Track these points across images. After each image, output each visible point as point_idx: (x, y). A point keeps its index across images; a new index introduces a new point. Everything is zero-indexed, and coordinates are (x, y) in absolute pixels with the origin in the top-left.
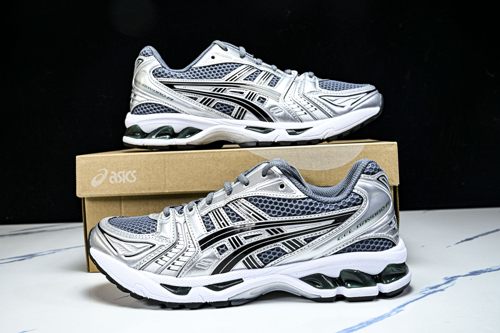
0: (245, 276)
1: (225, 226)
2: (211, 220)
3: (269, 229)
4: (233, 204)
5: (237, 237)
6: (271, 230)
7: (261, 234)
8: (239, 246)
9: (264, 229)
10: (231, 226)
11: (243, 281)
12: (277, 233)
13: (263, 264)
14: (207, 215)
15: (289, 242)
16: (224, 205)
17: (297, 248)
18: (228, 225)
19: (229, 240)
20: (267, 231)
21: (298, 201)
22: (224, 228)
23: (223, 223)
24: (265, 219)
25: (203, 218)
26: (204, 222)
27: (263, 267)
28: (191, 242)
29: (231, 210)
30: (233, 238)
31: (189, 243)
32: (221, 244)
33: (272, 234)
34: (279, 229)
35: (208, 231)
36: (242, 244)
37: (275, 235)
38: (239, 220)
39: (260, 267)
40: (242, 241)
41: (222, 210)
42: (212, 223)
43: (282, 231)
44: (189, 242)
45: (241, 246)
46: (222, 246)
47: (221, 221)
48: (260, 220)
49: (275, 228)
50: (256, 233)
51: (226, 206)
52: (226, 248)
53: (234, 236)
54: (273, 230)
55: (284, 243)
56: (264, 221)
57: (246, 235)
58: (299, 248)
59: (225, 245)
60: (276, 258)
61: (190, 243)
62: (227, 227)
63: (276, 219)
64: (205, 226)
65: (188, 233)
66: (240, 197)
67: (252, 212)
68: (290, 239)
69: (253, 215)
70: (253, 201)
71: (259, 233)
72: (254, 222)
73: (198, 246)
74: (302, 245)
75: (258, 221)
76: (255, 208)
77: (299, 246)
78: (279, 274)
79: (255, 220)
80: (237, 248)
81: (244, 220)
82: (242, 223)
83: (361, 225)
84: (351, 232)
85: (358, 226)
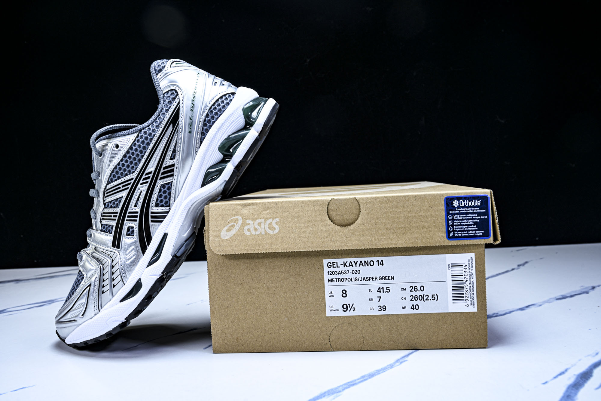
0: (165, 229)
1: (116, 216)
2: (106, 225)
3: (141, 182)
5: (129, 213)
7: (141, 191)
9: (139, 186)
10: (119, 211)
11: (167, 234)
12: (148, 178)
13: (168, 208)
15: (163, 173)
16: (103, 206)
18: (117, 213)
19: (128, 220)
20: (142, 184)
21: (136, 142)
23: (114, 216)
24: (132, 179)
25: (102, 230)
26: (104, 231)
27: (170, 209)
30: (129, 216)
31: (109, 255)
32: (126, 230)
33: (147, 182)
34: (147, 174)
35: (111, 232)
36: (137, 212)
37: (149, 180)
38: (120, 201)
39: (168, 212)
40: (136, 210)
43: (150, 173)
44: (108, 255)
45: (138, 215)
46: (128, 230)
48: (129, 184)
49: (144, 176)
50: (138, 194)
52: (132, 227)
53: (128, 214)
54: (144, 179)
55: (161, 179)
56: (132, 181)
57: (134, 204)
58: (173, 169)
59: (129, 227)
60: (170, 194)
61: (109, 254)
62: (118, 215)
63: (139, 170)
64: (107, 232)
65: (102, 250)
67: (121, 186)
68: (162, 171)
69: (123, 186)
70: (114, 179)
71: (139, 191)
72: (128, 190)
73: (115, 250)
74: (173, 165)
75: (130, 186)
76: (120, 181)
77: (172, 168)
78: (184, 201)
79: (127, 188)
80: (138, 219)
81: (122, 197)
82: (123, 200)
83: (193, 107)
84: (191, 118)
85: (192, 110)
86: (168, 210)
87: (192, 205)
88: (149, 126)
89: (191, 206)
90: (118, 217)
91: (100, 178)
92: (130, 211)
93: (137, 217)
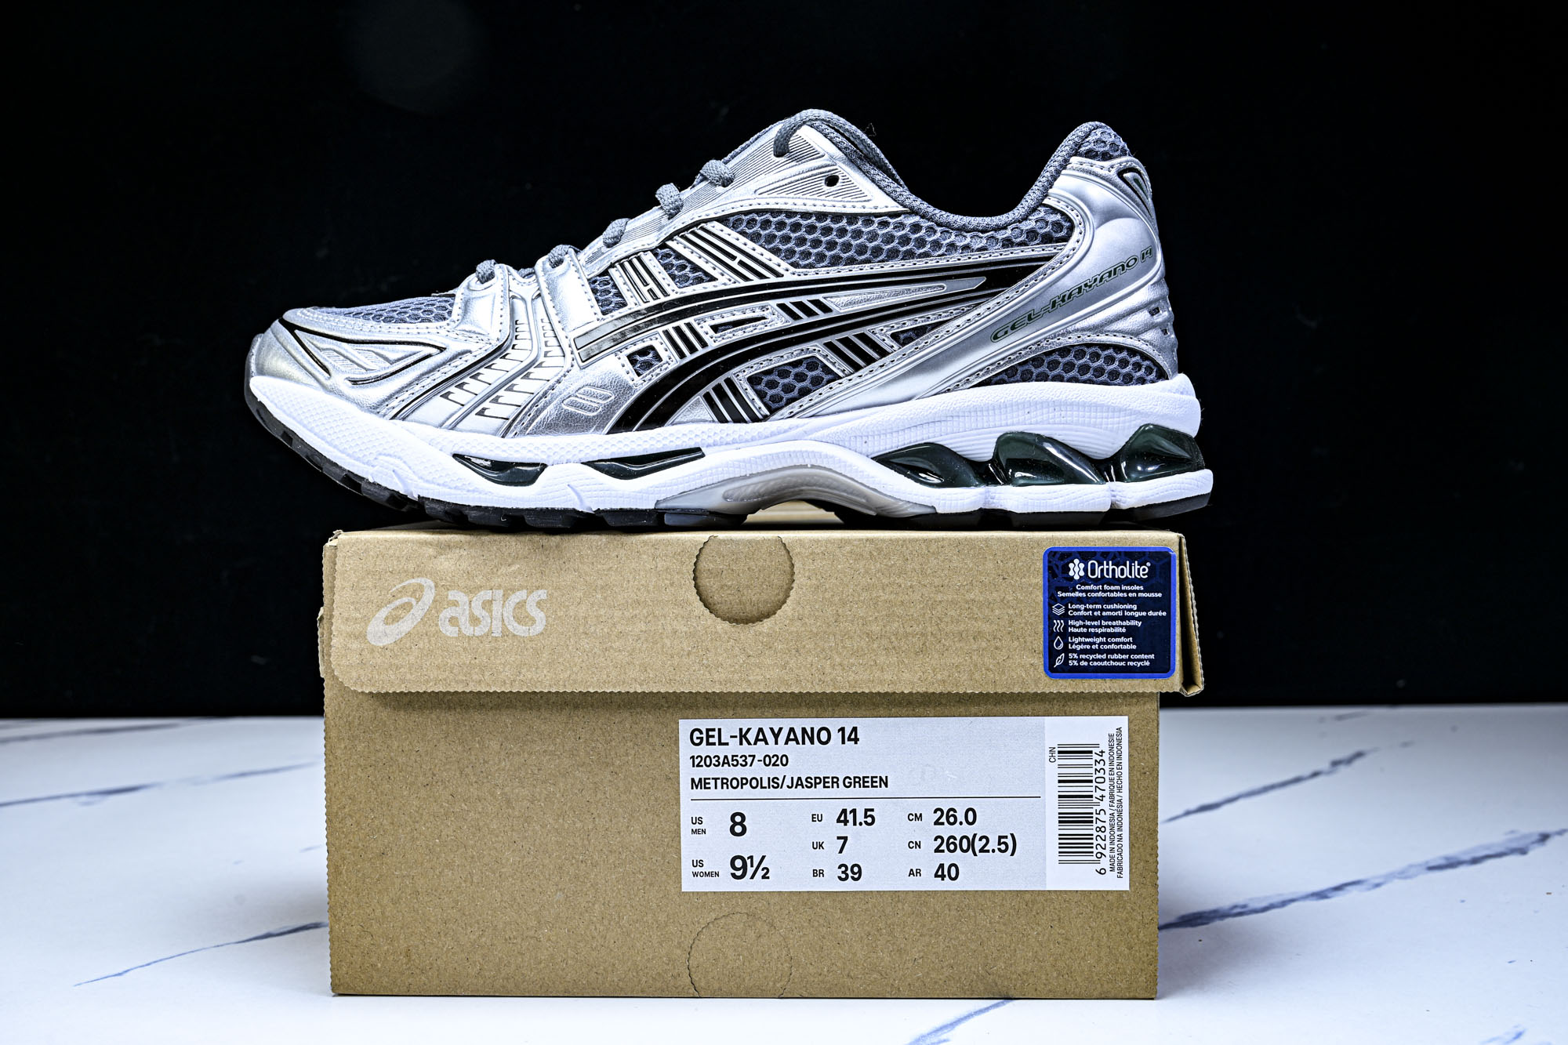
0: (711, 441)
1: (656, 297)
2: (614, 286)
3: (787, 301)
4: (684, 237)
5: (689, 325)
6: (794, 304)
7: (764, 318)
8: (696, 351)
9: (773, 303)
10: (673, 296)
11: (703, 456)
12: (809, 313)
13: (765, 411)
14: (605, 273)
15: (846, 342)
16: (656, 244)
17: (869, 360)
18: (665, 294)
19: (667, 333)
20: (782, 307)
22: (651, 303)
23: (650, 291)
24: (778, 275)
25: (591, 281)
26: (594, 291)
27: (765, 418)
28: (553, 342)
29: (679, 256)
30: (678, 330)
31: (546, 346)
32: (640, 346)
33: (796, 317)
34: (817, 303)
35: (605, 311)
36: (704, 344)
37: (805, 319)
38: (700, 280)
39: (755, 419)
40: (706, 338)
41: (648, 258)
42: (618, 294)
43: (827, 310)
44: (546, 342)
45: (701, 351)
46: (644, 352)
47: (646, 284)
48: (762, 277)
49: (804, 299)
50: (749, 315)
51: (663, 245)
52: (658, 358)
53: (681, 323)
54: (799, 305)
55: (830, 346)
56: (773, 279)
57: (718, 321)
58: (874, 360)
59: (652, 348)
60: (804, 392)
61: (548, 344)
62: (662, 299)
63: (811, 275)
64: (598, 301)
65: (546, 320)
66: (705, 218)
67: (740, 257)
68: (850, 334)
69: (742, 264)
70: (743, 227)
71: (758, 313)
72: (743, 284)
73: (572, 353)
74: (883, 353)
75: (756, 281)
76: (749, 246)
77: (875, 355)
78: (811, 440)
79: (746, 279)
80: (690, 357)
81: (713, 279)
82: (709, 287)
83: (1063, 300)
84: (1032, 317)
85: (1054, 303)
86: (760, 417)
87: (813, 466)
89: (809, 466)
90: (657, 302)
91: (720, 189)
92: (695, 325)
93: (692, 349)
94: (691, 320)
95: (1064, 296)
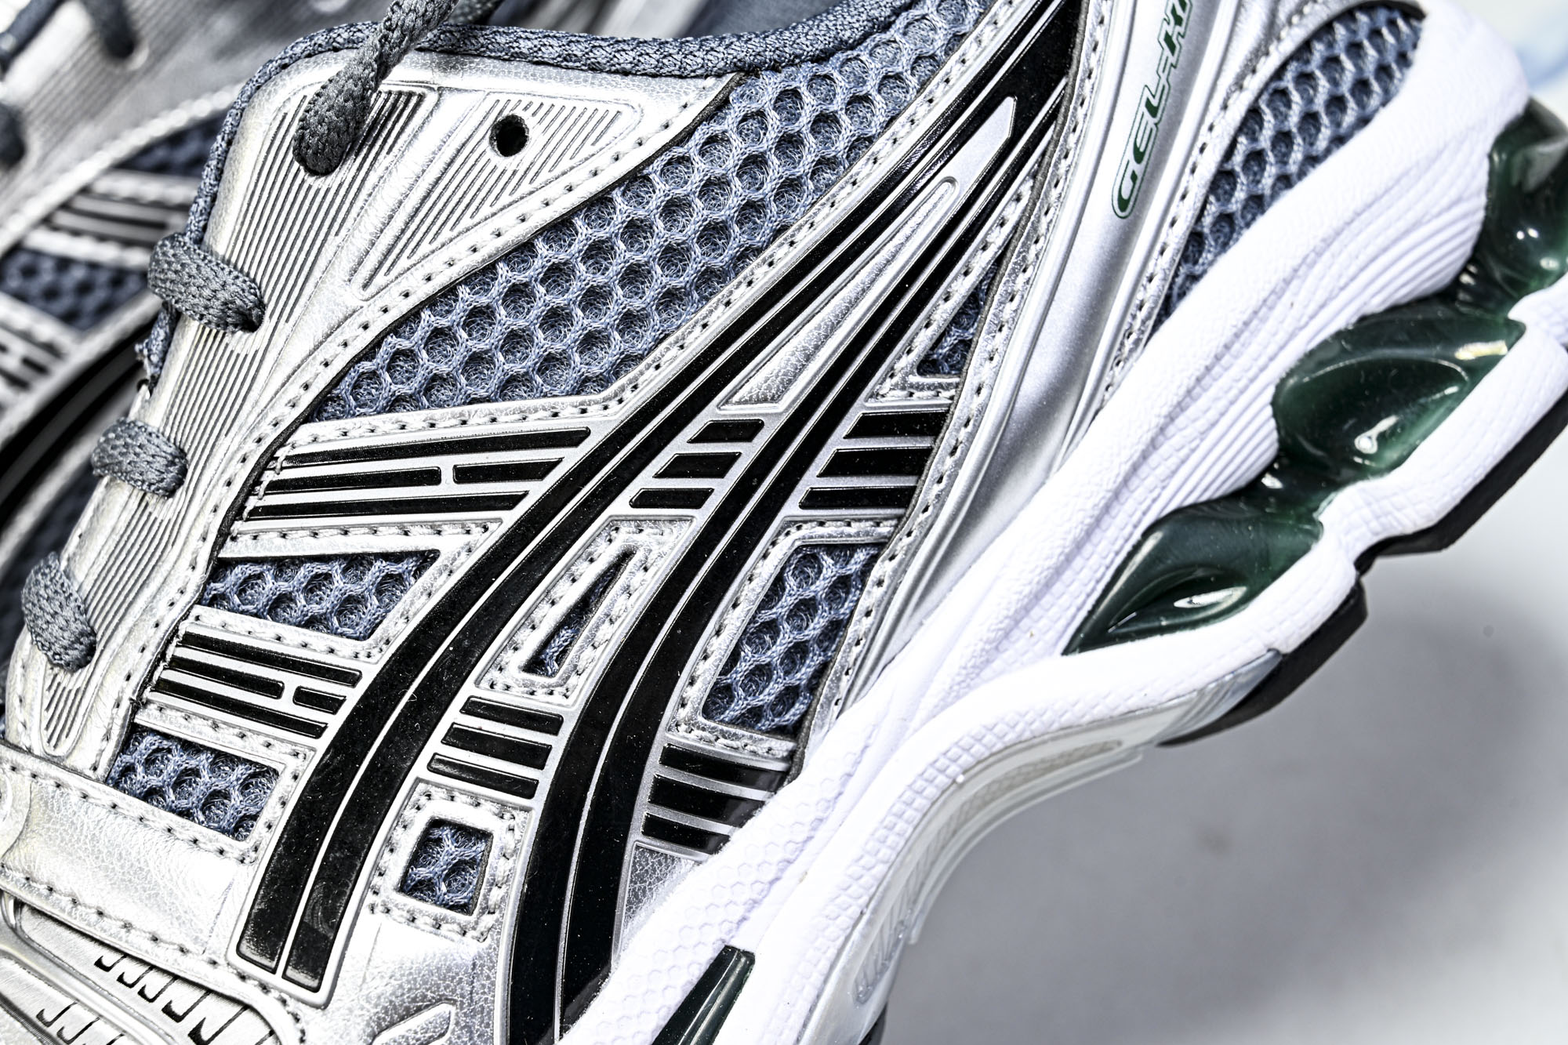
0: (738, 912)
1: (331, 704)
2: (190, 747)
3: (646, 480)
4: (258, 513)
5: (471, 708)
6: (665, 474)
7: (626, 556)
8: (546, 750)
9: (621, 505)
10: (370, 672)
11: (750, 958)
12: (719, 466)
13: (783, 746)
14: (134, 732)
15: (841, 464)
16: (199, 576)
17: (915, 463)
18: (349, 678)
19: (438, 765)
20: (647, 499)
21: (692, 147)
22: (334, 723)
23: (303, 697)
24: (573, 438)
25: (119, 778)
26: (150, 795)
27: (794, 762)
28: (181, 997)
29: (282, 565)
30: (459, 737)
31: (178, 1018)
32: (407, 842)
33: (696, 499)
34: (716, 432)
35: (239, 827)
36: (551, 724)
37: (721, 488)
38: (390, 586)
39: (776, 781)
40: (540, 703)
41: (213, 622)
42: (222, 759)
43: (747, 430)
44: (167, 1010)
45: (558, 744)
46: (427, 843)
47: (274, 690)
48: (538, 471)
49: (680, 445)
50: (589, 574)
51: (219, 567)
52: (468, 834)
53: (453, 715)
54: (681, 466)
55: (814, 500)
56: (571, 458)
57: (530, 642)
58: (926, 454)
59: (436, 823)
60: (832, 638)
61: (179, 1010)
62: (352, 696)
63: (650, 380)
64: (186, 814)
65: (109, 958)
66: (272, 435)
67: (446, 464)
68: (838, 442)
69: (463, 475)
71: (606, 554)
72: (510, 518)
73: (265, 988)
74: (931, 423)
75: (536, 490)
77: (923, 443)
78: (923, 724)
79: (511, 501)
80: (545, 777)
81: (426, 558)
82: (437, 584)
83: (1178, 21)
84: (1155, 102)
85: (1168, 39)
86: (780, 766)
88: (822, 58)
89: (961, 777)
90: (345, 711)
92: (484, 694)
93: (535, 756)
94: (468, 690)
95: (1174, 11)
